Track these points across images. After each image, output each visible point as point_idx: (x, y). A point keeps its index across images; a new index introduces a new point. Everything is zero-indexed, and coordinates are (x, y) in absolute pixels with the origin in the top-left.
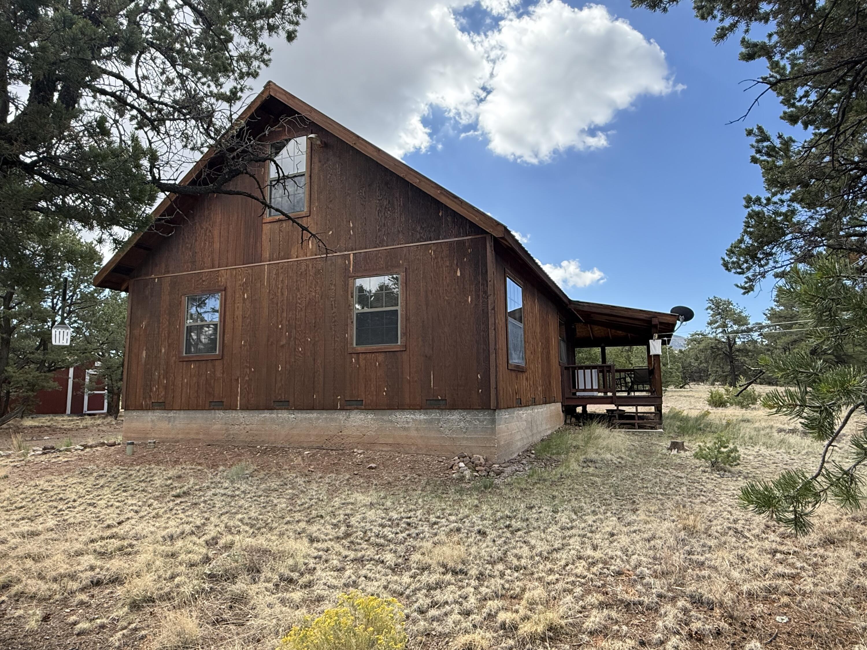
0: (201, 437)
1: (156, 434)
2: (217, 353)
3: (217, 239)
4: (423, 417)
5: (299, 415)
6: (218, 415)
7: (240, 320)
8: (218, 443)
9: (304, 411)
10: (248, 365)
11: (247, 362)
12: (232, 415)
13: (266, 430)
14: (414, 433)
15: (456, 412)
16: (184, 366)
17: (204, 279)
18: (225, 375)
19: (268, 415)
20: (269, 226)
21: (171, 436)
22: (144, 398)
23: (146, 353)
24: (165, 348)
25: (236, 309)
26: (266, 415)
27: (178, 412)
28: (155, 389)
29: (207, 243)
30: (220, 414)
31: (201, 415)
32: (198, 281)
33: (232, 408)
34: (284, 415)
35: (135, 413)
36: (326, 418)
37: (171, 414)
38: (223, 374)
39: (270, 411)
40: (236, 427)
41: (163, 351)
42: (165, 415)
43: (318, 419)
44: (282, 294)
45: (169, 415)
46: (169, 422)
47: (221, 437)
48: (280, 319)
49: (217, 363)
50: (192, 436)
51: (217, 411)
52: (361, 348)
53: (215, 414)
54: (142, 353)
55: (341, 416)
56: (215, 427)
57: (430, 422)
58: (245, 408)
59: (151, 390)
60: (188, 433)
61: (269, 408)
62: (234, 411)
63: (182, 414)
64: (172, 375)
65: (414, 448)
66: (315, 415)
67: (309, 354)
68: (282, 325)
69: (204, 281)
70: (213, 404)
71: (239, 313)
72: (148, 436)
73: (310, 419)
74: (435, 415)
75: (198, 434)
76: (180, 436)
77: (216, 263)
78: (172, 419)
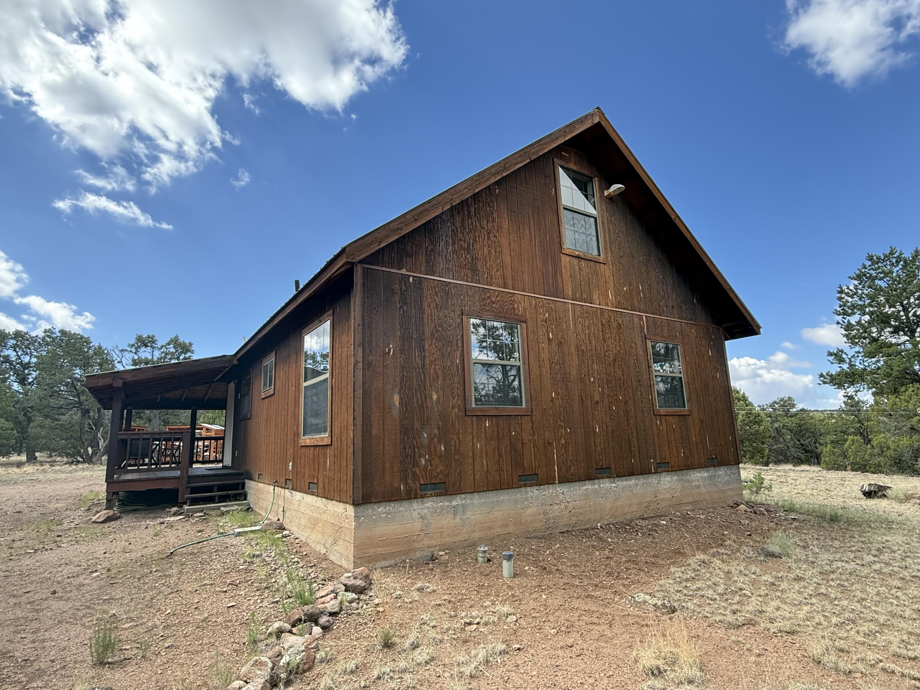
0: (511, 529)
1: (432, 539)
2: (524, 406)
3: (506, 251)
4: (706, 474)
5: (619, 483)
6: (530, 494)
7: (547, 365)
8: (535, 534)
9: (624, 478)
10: (562, 424)
11: (561, 420)
12: (549, 491)
13: (590, 506)
14: (703, 490)
15: (722, 468)
16: (475, 423)
17: (493, 300)
18: (536, 437)
19: (590, 487)
20: (568, 259)
21: (461, 538)
22: (404, 479)
23: (401, 399)
24: (437, 392)
25: (541, 350)
26: (588, 486)
27: (469, 496)
28: (423, 462)
29: (493, 251)
30: (533, 492)
31: (506, 497)
32: (484, 299)
33: (549, 481)
34: (606, 484)
35: (381, 509)
36: (643, 484)
37: (457, 501)
38: (533, 435)
39: (591, 482)
40: (556, 507)
41: (435, 397)
42: (447, 504)
43: (636, 485)
44: (590, 343)
45: (454, 503)
46: (455, 514)
47: (538, 525)
48: (591, 371)
49: (525, 420)
50: (500, 531)
51: (529, 489)
52: (663, 411)
53: (526, 493)
54: (391, 398)
55: (653, 479)
56: (529, 511)
57: (710, 478)
58: (565, 479)
59: (416, 464)
60: (490, 528)
61: (590, 478)
62: (551, 486)
63: (476, 499)
64: (455, 437)
65: (704, 503)
66: (633, 481)
67: (622, 414)
68: (594, 378)
69: (493, 303)
70: (523, 478)
71: (545, 355)
72: (417, 545)
73: (630, 486)
74: (712, 471)
75: (506, 526)
76: (477, 535)
77: (510, 282)
78: (460, 509)
